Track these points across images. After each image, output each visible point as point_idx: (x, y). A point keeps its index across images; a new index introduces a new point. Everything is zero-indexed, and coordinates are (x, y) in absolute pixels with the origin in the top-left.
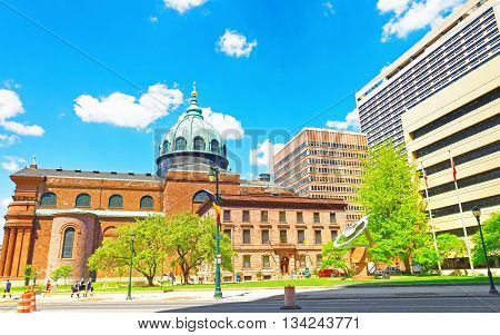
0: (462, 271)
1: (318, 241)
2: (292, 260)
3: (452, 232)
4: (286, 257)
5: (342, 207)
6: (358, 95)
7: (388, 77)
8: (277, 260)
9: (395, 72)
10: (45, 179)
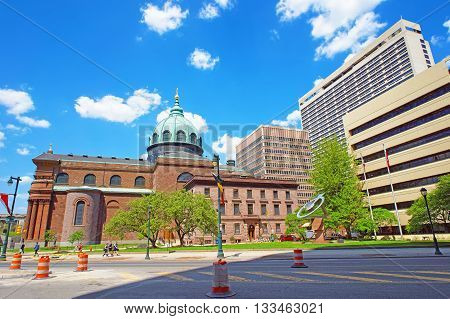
0: (391, 237)
1: (277, 213)
2: (257, 227)
3: (384, 206)
4: (252, 225)
5: (295, 187)
6: (300, 101)
7: (325, 88)
8: (246, 227)
9: (330, 84)
10: (60, 162)
